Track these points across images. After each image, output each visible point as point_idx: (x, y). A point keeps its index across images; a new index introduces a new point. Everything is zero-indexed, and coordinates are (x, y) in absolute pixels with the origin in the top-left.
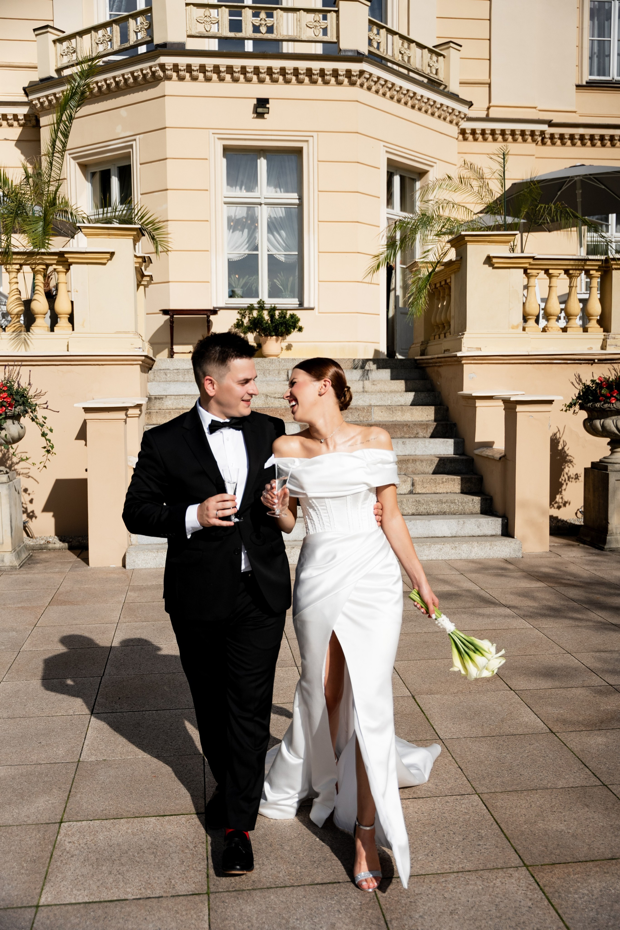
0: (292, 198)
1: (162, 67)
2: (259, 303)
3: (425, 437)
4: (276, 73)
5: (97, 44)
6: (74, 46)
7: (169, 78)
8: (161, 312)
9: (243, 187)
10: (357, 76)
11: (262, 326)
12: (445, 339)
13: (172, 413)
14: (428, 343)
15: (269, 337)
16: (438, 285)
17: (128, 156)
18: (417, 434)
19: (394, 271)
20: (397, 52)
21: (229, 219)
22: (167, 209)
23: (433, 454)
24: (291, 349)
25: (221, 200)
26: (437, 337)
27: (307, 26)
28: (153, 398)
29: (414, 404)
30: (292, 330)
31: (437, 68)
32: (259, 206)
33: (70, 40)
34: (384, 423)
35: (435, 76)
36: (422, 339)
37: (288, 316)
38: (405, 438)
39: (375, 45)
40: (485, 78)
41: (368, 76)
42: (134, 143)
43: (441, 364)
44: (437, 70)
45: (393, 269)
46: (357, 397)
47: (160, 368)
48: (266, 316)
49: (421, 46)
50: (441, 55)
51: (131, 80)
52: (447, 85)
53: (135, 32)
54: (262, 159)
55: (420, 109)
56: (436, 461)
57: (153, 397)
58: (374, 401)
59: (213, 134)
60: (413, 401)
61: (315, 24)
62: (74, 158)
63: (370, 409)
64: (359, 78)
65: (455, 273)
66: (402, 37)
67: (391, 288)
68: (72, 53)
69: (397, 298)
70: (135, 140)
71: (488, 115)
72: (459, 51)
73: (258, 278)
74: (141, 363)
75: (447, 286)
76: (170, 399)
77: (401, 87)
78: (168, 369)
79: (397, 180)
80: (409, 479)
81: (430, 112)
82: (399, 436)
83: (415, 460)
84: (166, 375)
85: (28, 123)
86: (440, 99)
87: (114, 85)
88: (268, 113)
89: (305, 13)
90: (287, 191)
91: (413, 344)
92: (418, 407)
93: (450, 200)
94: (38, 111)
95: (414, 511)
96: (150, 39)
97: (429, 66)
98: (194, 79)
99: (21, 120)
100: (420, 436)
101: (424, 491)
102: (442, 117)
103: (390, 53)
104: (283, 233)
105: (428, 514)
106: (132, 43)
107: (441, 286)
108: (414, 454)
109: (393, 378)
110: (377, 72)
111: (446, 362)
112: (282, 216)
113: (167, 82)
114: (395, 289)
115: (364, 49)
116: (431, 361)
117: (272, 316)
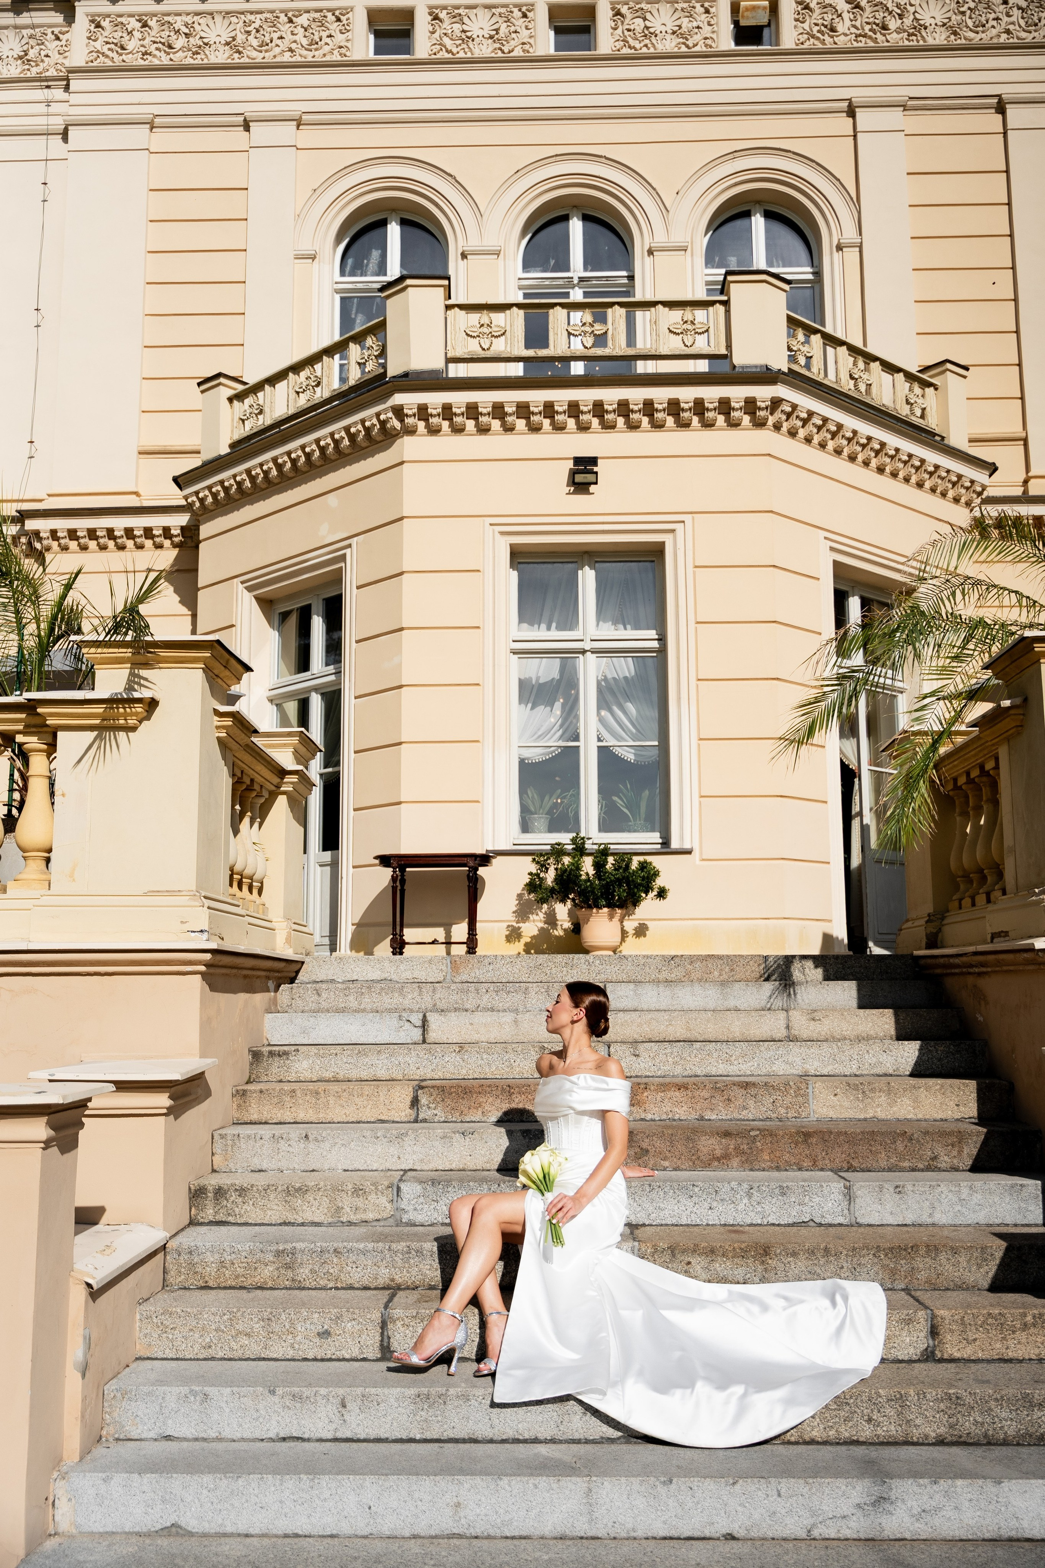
0: (647, 638)
1: (399, 411)
2: (574, 841)
3: (956, 1169)
4: (610, 412)
5: (298, 393)
6: (261, 402)
7: (411, 431)
8: (377, 862)
9: (554, 625)
10: (767, 408)
11: (580, 887)
12: (991, 907)
13: (298, 1093)
14: (943, 918)
15: (594, 910)
16: (962, 780)
17: (337, 578)
18: (935, 1158)
19: (856, 780)
20: (844, 376)
21: (523, 685)
22: (400, 665)
23: (983, 1221)
24: (645, 936)
25: (505, 646)
26: (967, 902)
27: (671, 331)
28: (266, 1054)
29: (918, 1072)
30: (644, 895)
31: (923, 406)
32: (580, 656)
33: (255, 394)
34: (842, 1127)
35: (921, 421)
36: (929, 908)
37: (634, 865)
38: (902, 1170)
39: (802, 361)
40: (1016, 429)
41: (789, 409)
42: (348, 551)
43: (984, 970)
44: (924, 410)
45: (855, 777)
46: (771, 1053)
47: (314, 978)
48: (588, 866)
49: (890, 368)
50: (930, 385)
51: (346, 442)
52: (944, 435)
53: (359, 364)
54: (587, 568)
55: (894, 475)
56: (999, 1247)
57: (265, 1050)
58: (816, 1064)
59: (491, 525)
60: (917, 1064)
61: (685, 326)
62: (249, 589)
63: (803, 1086)
64: (772, 414)
65: (1008, 740)
66: (853, 350)
67: (853, 813)
68: (256, 415)
69: (865, 829)
70: (350, 546)
71: (1025, 492)
72: (965, 377)
73: (578, 794)
74: (203, 968)
75: (984, 779)
76: (307, 1057)
77: (855, 432)
78: (332, 981)
79: (854, 605)
80: (921, 1314)
81: (914, 479)
82: (883, 1164)
83: (936, 1249)
84: (319, 995)
85: (189, 541)
86: (932, 457)
87: (317, 453)
88: (596, 483)
89: (667, 309)
90: (637, 627)
91: (907, 921)
92: (931, 1081)
93: (982, 577)
94: (197, 515)
95: (942, 1430)
96: (382, 371)
97: (908, 402)
98: (458, 430)
99: (176, 536)
100: (943, 1165)
101: (968, 1352)
102: (938, 491)
103: (832, 376)
104: (630, 707)
105: (990, 1442)
106: (352, 382)
107: (970, 781)
108: (929, 1221)
109: (865, 1003)
110: (806, 402)
111: (999, 963)
112: (628, 675)
113: (407, 439)
114: (860, 814)
115: (780, 363)
116: (957, 961)
117: (599, 866)
